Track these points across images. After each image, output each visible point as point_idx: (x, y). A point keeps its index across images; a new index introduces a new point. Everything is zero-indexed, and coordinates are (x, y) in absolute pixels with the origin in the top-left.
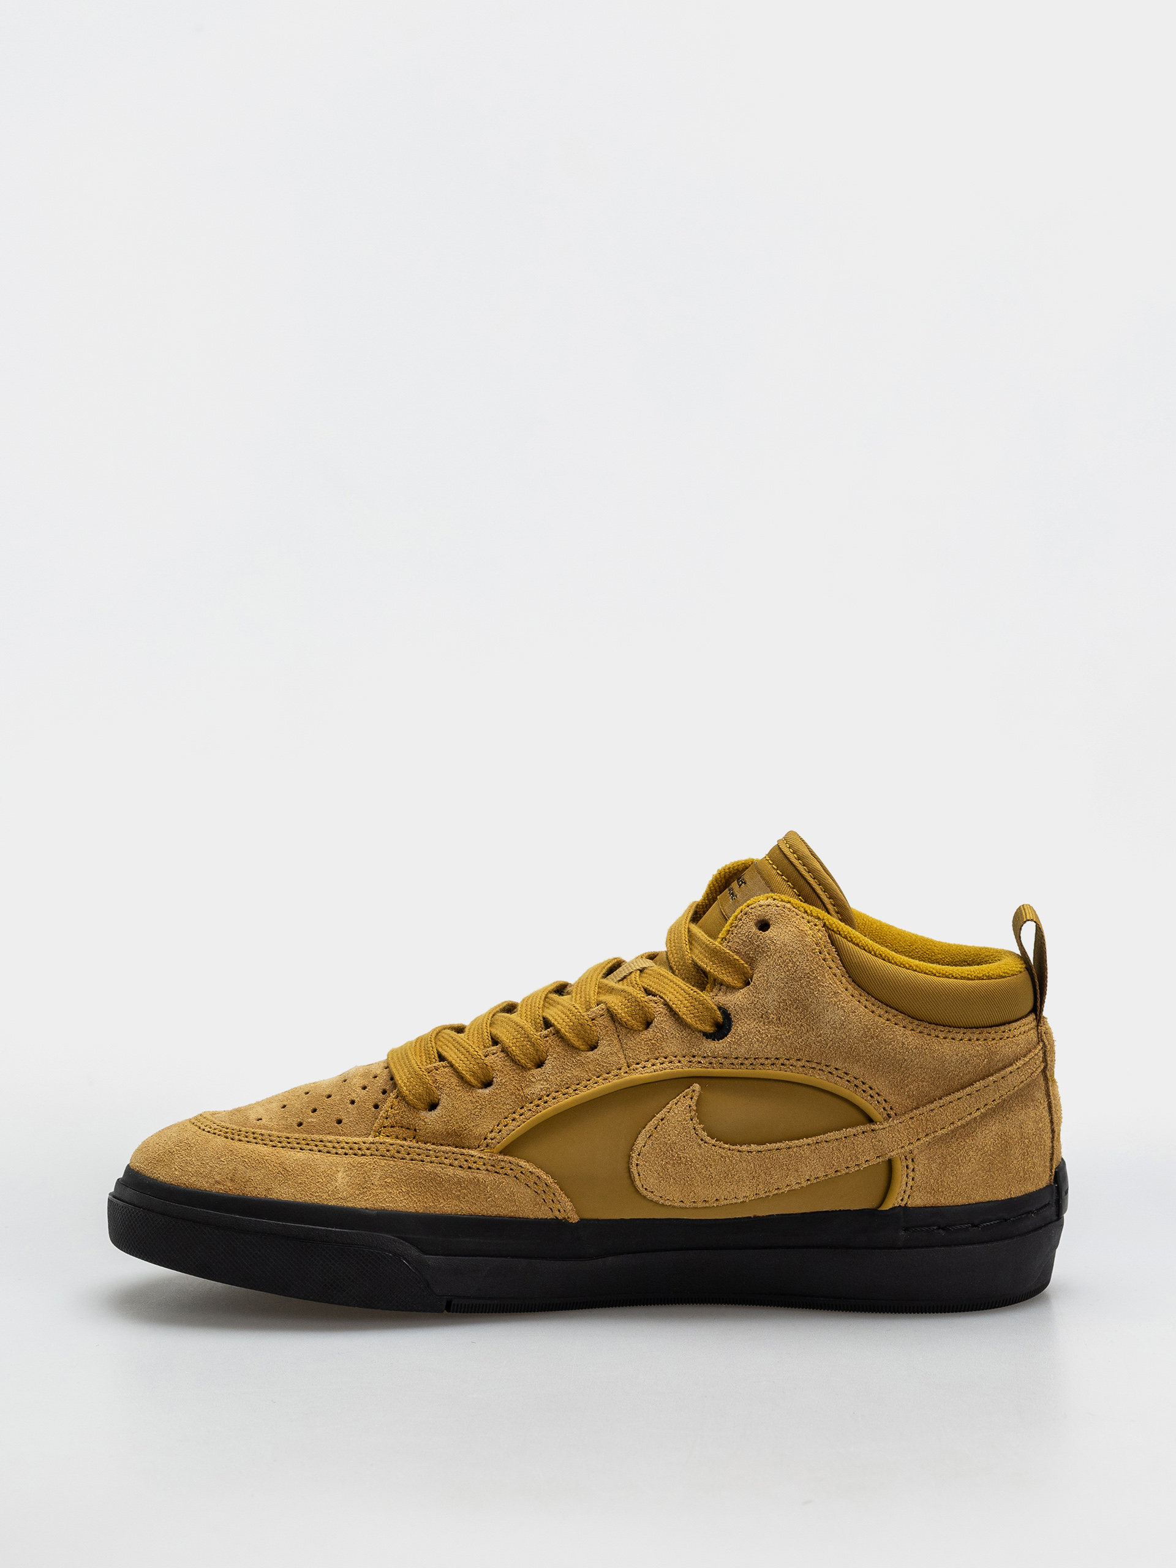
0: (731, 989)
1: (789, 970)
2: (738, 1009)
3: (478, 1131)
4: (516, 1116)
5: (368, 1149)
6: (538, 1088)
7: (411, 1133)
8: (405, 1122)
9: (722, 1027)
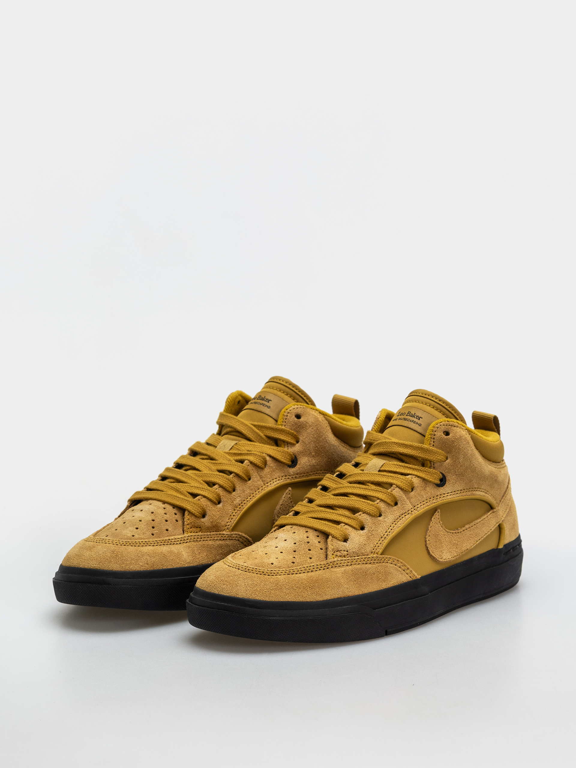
0: (293, 445)
1: (317, 433)
2: (299, 453)
3: (223, 523)
4: (234, 514)
5: (187, 539)
6: (238, 501)
7: (199, 529)
8: (196, 525)
9: (294, 462)
